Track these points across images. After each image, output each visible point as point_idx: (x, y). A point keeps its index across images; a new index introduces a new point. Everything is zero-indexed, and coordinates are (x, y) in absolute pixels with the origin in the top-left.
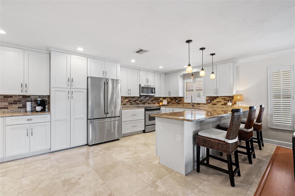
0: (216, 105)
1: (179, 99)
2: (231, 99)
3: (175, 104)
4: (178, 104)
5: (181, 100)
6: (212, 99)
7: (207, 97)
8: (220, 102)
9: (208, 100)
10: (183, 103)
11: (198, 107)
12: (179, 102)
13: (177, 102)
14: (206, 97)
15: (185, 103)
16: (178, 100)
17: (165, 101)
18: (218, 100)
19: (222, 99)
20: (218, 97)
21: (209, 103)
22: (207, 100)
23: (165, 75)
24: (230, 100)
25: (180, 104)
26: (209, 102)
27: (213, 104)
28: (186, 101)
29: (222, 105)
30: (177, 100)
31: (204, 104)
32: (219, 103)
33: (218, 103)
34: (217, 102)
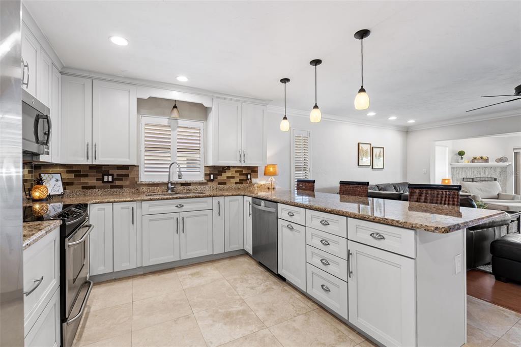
0: (225, 183)
1: (116, 172)
2: (250, 171)
3: (100, 188)
4: (112, 187)
5: (127, 176)
6: (219, 171)
7: (207, 168)
8: (233, 177)
9: (209, 175)
10: (136, 186)
11: (185, 191)
12: (118, 183)
13: (108, 182)
14: (205, 166)
15: (142, 185)
16: (112, 175)
17: (53, 181)
18: (229, 174)
19: (236, 172)
20: (229, 167)
21: (212, 181)
22: (206, 175)
23: (62, 73)
24: (249, 174)
25: (121, 187)
26: (212, 178)
27: (219, 184)
28: (144, 177)
29: (236, 183)
30: (108, 175)
31: (201, 184)
32: (231, 179)
33: (229, 179)
34: (228, 177)
